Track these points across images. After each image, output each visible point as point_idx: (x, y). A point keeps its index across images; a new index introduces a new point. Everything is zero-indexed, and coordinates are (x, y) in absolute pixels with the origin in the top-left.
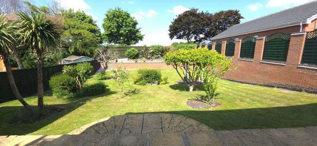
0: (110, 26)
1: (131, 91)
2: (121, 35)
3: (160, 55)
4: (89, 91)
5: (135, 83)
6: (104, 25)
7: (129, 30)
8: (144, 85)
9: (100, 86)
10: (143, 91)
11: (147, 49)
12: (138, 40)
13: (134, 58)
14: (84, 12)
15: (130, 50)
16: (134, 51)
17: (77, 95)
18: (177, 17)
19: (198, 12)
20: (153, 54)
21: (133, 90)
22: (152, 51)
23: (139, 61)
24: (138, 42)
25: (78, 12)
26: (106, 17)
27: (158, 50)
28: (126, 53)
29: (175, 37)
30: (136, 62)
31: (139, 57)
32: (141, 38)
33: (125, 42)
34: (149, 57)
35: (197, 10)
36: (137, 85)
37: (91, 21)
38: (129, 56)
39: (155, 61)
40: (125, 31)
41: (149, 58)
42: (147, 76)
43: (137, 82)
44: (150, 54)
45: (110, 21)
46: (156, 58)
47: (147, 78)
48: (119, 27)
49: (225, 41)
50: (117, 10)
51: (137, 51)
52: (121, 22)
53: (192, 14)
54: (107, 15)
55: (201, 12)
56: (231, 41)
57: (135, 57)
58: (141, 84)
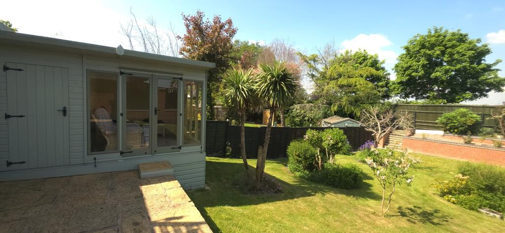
0: (410, 66)
1: (419, 211)
2: (436, 81)
4: (329, 177)
5: (443, 194)
6: (397, 67)
7: (456, 71)
8: (471, 209)
9: (350, 175)
10: (459, 226)
12: (488, 91)
13: (462, 133)
14: (366, 51)
15: (453, 114)
16: (464, 115)
21: (428, 209)
23: (477, 140)
24: (485, 96)
25: (357, 53)
26: (404, 52)
28: (440, 120)
30: (468, 142)
31: (480, 132)
32: (498, 86)
33: (442, 95)
36: (449, 201)
37: (375, 64)
38: (448, 128)
40: (447, 72)
42: (490, 189)
43: (450, 193)
45: (410, 58)
47: (489, 195)
48: (433, 64)
50: (433, 33)
51: (475, 115)
52: (438, 55)
54: (407, 49)
58: (460, 203)
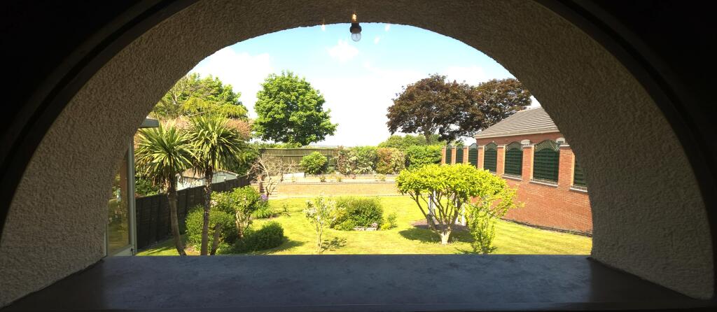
0: (272, 108)
1: (330, 242)
2: (292, 124)
3: (372, 166)
5: (332, 227)
6: (258, 105)
7: (307, 116)
8: (350, 230)
9: (276, 232)
10: (352, 242)
11: (344, 154)
12: (325, 134)
13: (318, 173)
14: (220, 80)
15: (308, 157)
16: (318, 158)
17: (237, 247)
18: (404, 91)
19: (446, 82)
20: (356, 164)
21: (332, 239)
22: (354, 158)
23: (328, 178)
24: (324, 139)
25: (208, 80)
26: (262, 89)
27: (367, 157)
28: (302, 162)
29: (400, 128)
30: (323, 181)
31: (328, 171)
32: (331, 131)
33: (297, 139)
34: (348, 170)
35: (444, 77)
36: (337, 229)
37: (231, 98)
38: (308, 169)
39: (361, 179)
40: (300, 118)
41: (349, 173)
42: (357, 212)
43: (337, 223)
44: (351, 164)
45: (270, 98)
46: (362, 173)
47: (357, 217)
48: (290, 108)
49: (503, 144)
50: (286, 76)
51: (324, 157)
52: (294, 100)
53: (434, 84)
54: (266, 87)
55: (452, 81)
56: (515, 146)
57: (321, 170)
58: (343, 228)
